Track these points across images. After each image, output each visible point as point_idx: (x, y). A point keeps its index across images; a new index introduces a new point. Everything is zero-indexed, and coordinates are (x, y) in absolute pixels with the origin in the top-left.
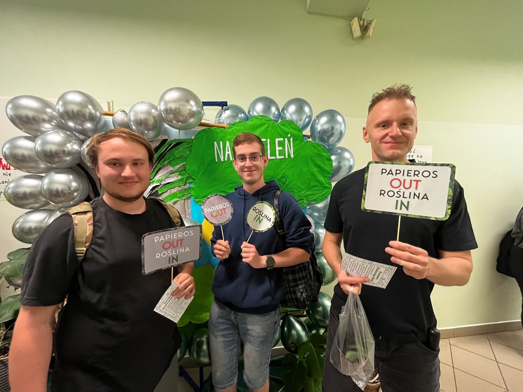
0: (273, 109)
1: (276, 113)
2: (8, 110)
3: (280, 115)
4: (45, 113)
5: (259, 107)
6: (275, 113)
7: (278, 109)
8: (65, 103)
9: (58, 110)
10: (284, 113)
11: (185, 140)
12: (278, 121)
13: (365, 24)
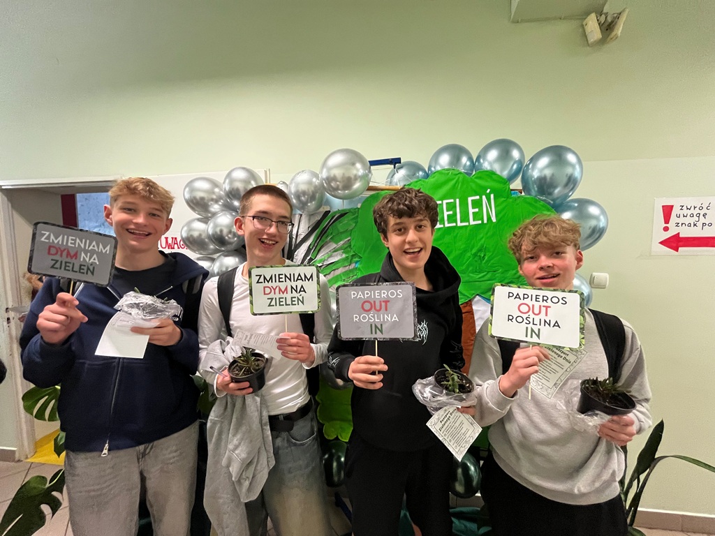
0: (464, 160)
1: (468, 163)
2: (186, 194)
3: (474, 165)
4: (214, 193)
5: (445, 160)
6: (466, 164)
7: (470, 159)
8: (232, 181)
9: (225, 189)
10: (479, 162)
11: (350, 210)
12: (471, 174)
13: (609, 19)
